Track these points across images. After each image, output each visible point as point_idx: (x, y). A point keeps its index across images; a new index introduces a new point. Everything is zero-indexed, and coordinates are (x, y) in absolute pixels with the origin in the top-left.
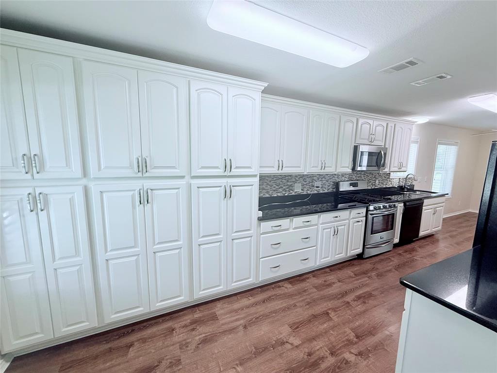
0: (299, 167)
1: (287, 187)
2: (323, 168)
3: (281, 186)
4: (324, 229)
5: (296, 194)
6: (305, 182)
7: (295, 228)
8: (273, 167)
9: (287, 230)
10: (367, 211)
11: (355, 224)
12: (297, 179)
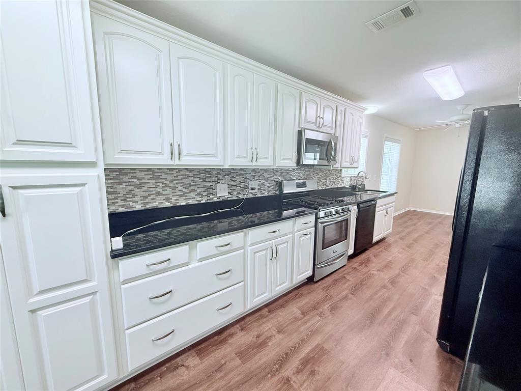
0: (213, 156)
1: (204, 189)
2: (255, 159)
3: (192, 188)
4: (255, 253)
5: (221, 199)
6: (234, 181)
7: (201, 260)
8: (160, 153)
9: (187, 264)
10: (317, 218)
11: (302, 239)
12: (220, 177)
